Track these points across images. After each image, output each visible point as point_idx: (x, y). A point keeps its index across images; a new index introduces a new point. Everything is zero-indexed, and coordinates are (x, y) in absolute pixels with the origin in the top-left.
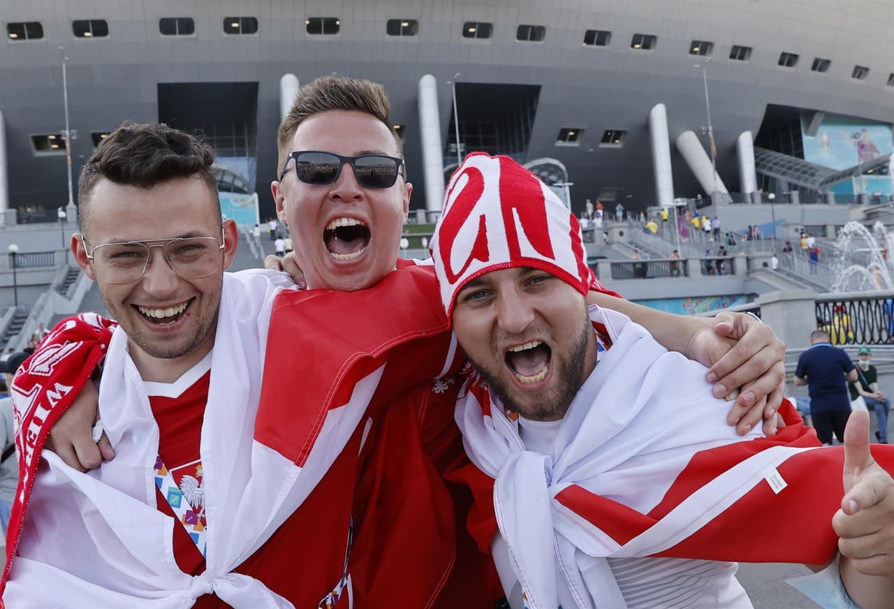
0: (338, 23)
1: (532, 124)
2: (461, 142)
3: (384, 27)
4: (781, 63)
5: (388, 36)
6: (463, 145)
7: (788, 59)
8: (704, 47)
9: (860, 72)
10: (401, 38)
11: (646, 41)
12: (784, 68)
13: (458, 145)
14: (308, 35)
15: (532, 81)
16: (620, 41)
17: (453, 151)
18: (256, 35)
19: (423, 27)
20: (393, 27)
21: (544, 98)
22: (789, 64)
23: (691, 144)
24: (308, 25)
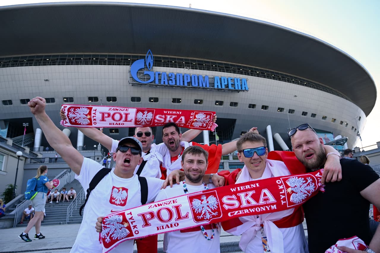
0: (180, 100)
1: (233, 130)
2: (216, 132)
3: (193, 101)
4: (302, 115)
5: (194, 104)
6: (217, 133)
7: (304, 114)
8: (281, 109)
9: (324, 118)
10: (198, 105)
11: (265, 107)
12: (303, 116)
13: (216, 133)
14: (172, 103)
15: (234, 118)
16: (258, 108)
17: (214, 134)
18: (158, 102)
19: (204, 102)
20: (196, 102)
21: (237, 123)
22: (305, 115)
23: (278, 137)
24: (172, 101)
